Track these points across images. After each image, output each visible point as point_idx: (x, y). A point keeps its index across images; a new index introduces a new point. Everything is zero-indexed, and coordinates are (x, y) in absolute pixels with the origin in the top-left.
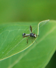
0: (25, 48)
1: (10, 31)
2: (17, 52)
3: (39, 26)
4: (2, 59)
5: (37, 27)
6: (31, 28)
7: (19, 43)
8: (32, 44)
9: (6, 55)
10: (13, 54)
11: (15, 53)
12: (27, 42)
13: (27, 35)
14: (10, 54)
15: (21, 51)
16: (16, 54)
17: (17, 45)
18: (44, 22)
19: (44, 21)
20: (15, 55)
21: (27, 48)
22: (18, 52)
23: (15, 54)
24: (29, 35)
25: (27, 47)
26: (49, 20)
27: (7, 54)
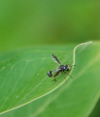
0: (53, 88)
1: (28, 61)
3: (76, 53)
4: (16, 106)
5: (73, 54)
7: (43, 81)
8: (64, 81)
9: (22, 100)
10: (34, 98)
11: (36, 98)
14: (28, 99)
15: (45, 93)
16: (38, 98)
17: (40, 84)
18: (83, 45)
19: (83, 44)
21: (56, 88)
22: (41, 95)
23: (36, 99)
26: (91, 42)
27: (24, 98)
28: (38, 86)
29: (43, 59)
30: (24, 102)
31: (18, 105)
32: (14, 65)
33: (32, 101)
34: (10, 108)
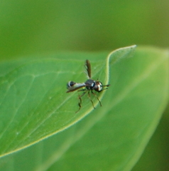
0: (74, 119)
1: (34, 76)
2: (53, 132)
3: (110, 63)
4: (15, 149)
5: (105, 65)
7: (58, 107)
8: (92, 109)
9: (25, 138)
10: (44, 136)
11: (46, 135)
12: (79, 105)
13: (77, 85)
14: (34, 137)
15: (62, 127)
16: (50, 135)
17: (54, 112)
18: (122, 51)
19: (121, 49)
20: (49, 138)
22: (56, 131)
23: (47, 137)
24: (84, 84)
25: (78, 116)
26: (134, 46)
27: (28, 136)
28: (50, 115)
29: (59, 73)
30: (27, 142)
31: (19, 146)
32: (12, 83)
33: (41, 140)
34: (6, 152)
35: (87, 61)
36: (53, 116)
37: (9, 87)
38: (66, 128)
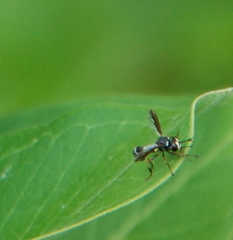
0: (143, 190)
1: (89, 127)
2: (113, 206)
3: (196, 111)
4: (60, 228)
5: (189, 115)
6: (154, 117)
7: (122, 172)
8: (169, 175)
9: (73, 214)
10: (100, 212)
11: (104, 210)
14: (87, 212)
15: (127, 200)
16: (109, 211)
17: (115, 179)
18: (214, 96)
19: (212, 92)
20: (108, 214)
21: (151, 190)
22: (117, 204)
23: (105, 213)
25: (149, 185)
26: (230, 89)
27: (78, 211)
28: (109, 183)
29: (124, 123)
30: (77, 219)
31: (65, 224)
33: (97, 216)
34: (47, 232)
35: (151, 112)
36: (114, 183)
37: (53, 141)
38: (132, 201)
